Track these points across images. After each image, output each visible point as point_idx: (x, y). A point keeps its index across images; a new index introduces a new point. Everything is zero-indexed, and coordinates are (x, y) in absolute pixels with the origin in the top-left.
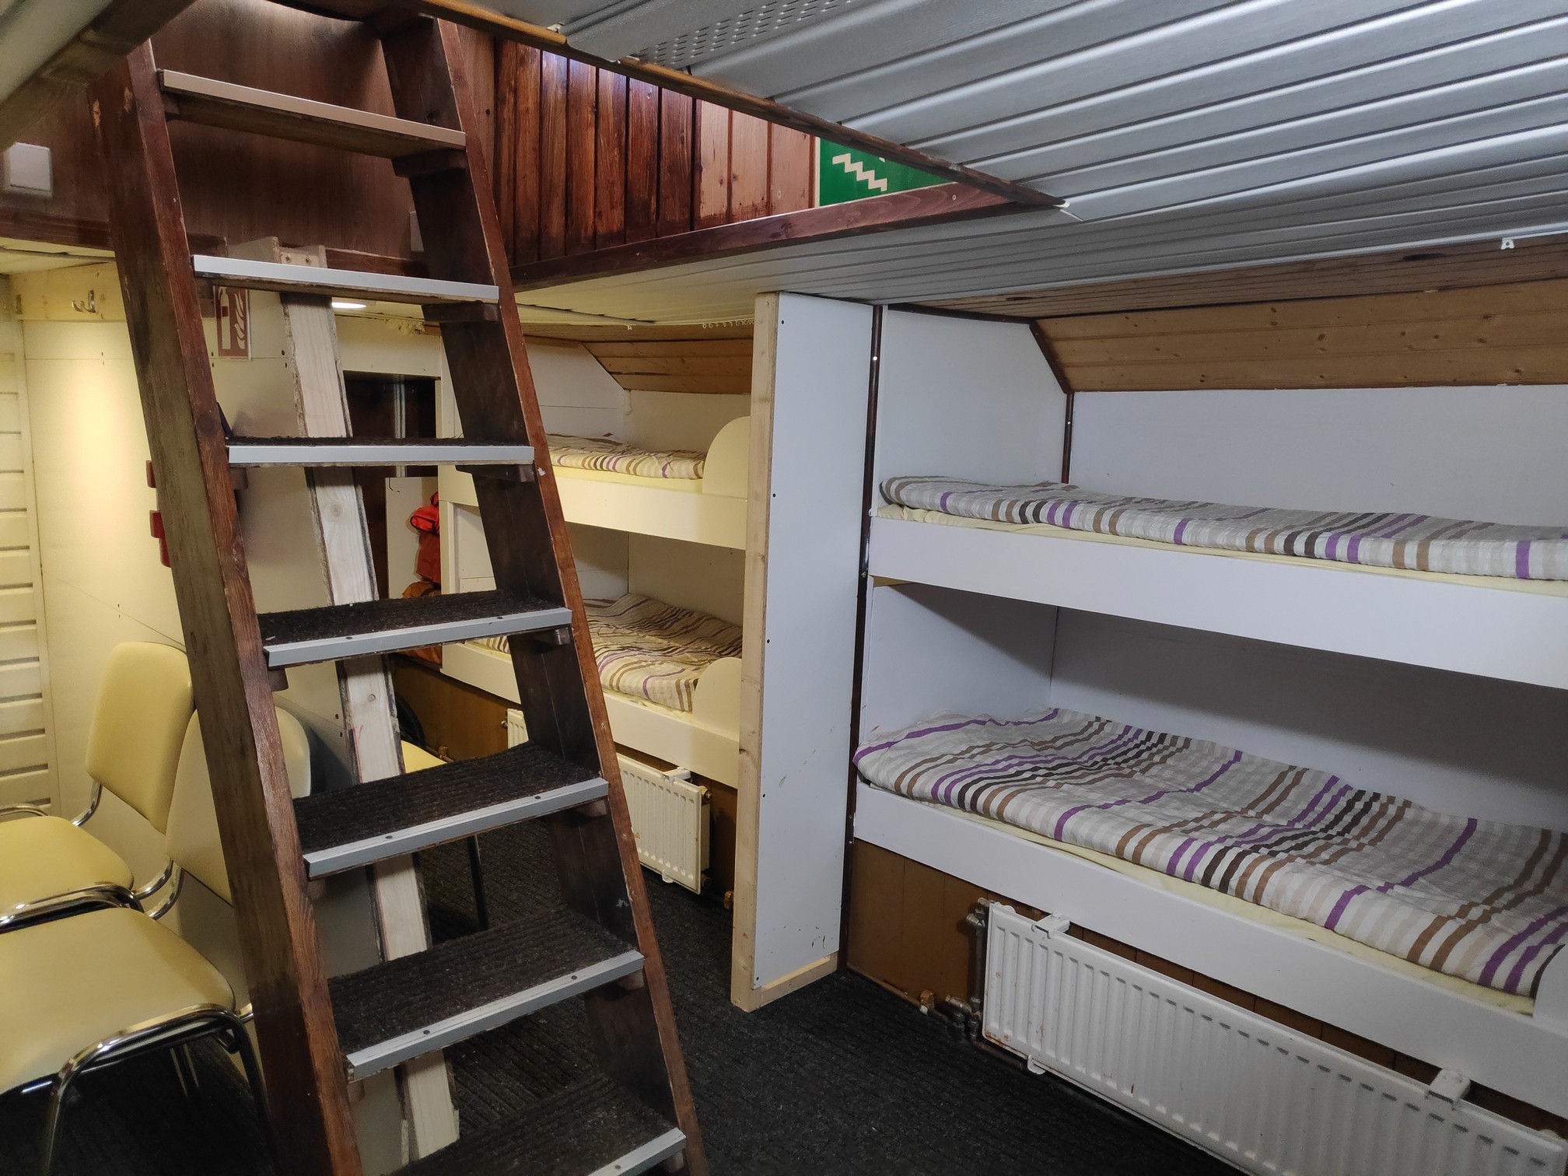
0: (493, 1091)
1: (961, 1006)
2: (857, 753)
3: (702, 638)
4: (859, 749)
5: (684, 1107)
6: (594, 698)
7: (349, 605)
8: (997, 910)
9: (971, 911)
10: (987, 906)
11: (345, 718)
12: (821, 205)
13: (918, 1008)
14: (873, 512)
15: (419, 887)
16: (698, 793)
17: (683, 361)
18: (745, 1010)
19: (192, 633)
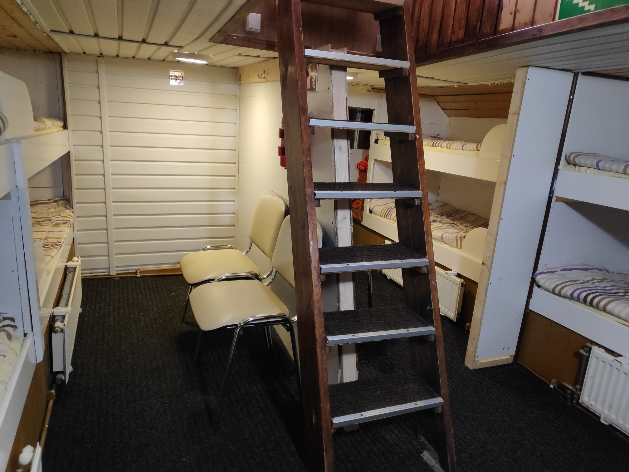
0: (368, 372)
1: (570, 388)
2: (536, 273)
3: (468, 222)
4: (537, 272)
5: (444, 390)
6: (427, 227)
7: (341, 183)
8: (595, 349)
9: (583, 348)
10: (591, 347)
11: (335, 223)
12: (559, 20)
13: (549, 385)
14: (560, 167)
15: (354, 289)
16: (460, 282)
17: (476, 103)
18: (470, 368)
19: (291, 186)
